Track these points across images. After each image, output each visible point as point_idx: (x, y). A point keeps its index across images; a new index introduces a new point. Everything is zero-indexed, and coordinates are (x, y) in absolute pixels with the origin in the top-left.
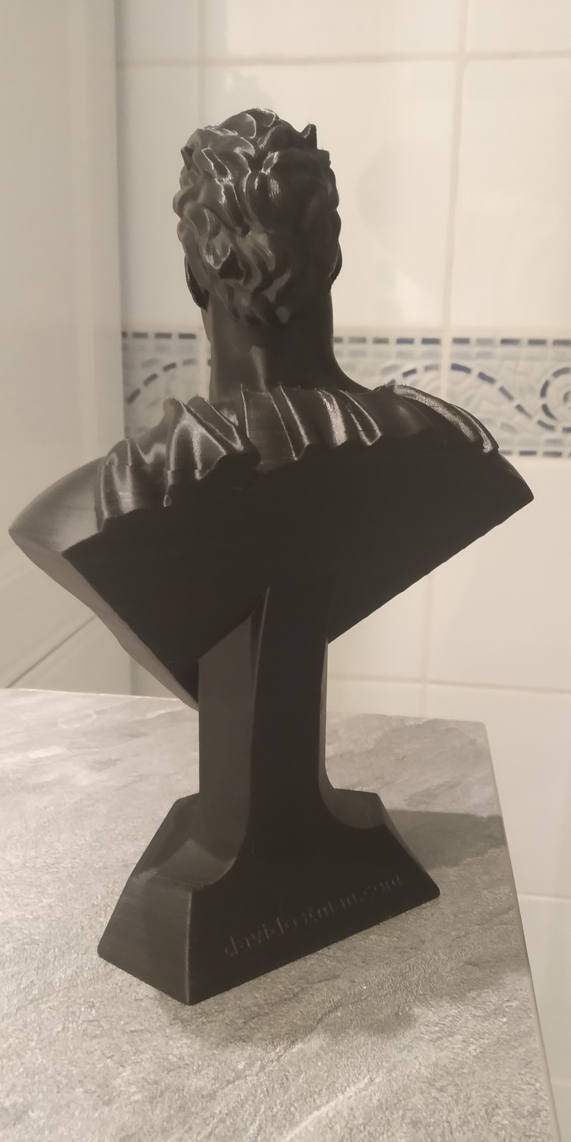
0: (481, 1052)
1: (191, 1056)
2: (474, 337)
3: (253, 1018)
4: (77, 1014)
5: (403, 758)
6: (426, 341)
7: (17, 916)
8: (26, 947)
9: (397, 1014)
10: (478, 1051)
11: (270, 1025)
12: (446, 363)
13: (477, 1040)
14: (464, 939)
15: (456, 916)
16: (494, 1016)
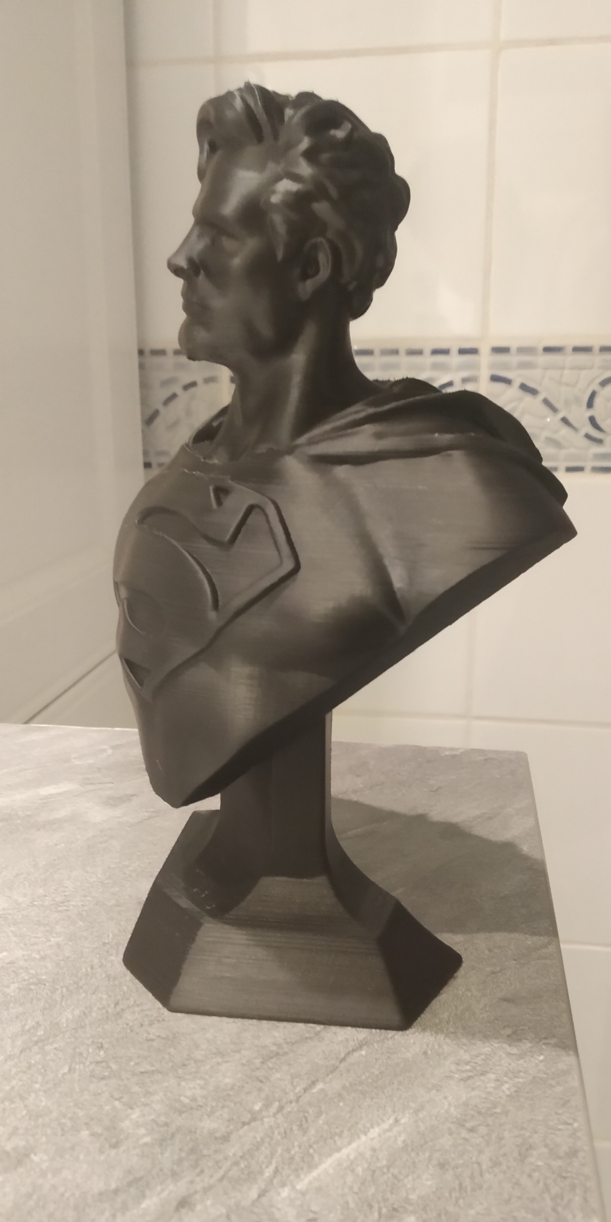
0: (516, 1091)
1: (204, 1097)
2: (514, 345)
3: (272, 1058)
4: (85, 1055)
6: (462, 352)
7: (23, 956)
8: (32, 987)
10: (512, 1090)
11: (290, 1065)
12: (484, 374)
13: (511, 1079)
14: (499, 974)
15: (490, 950)
16: (530, 1054)
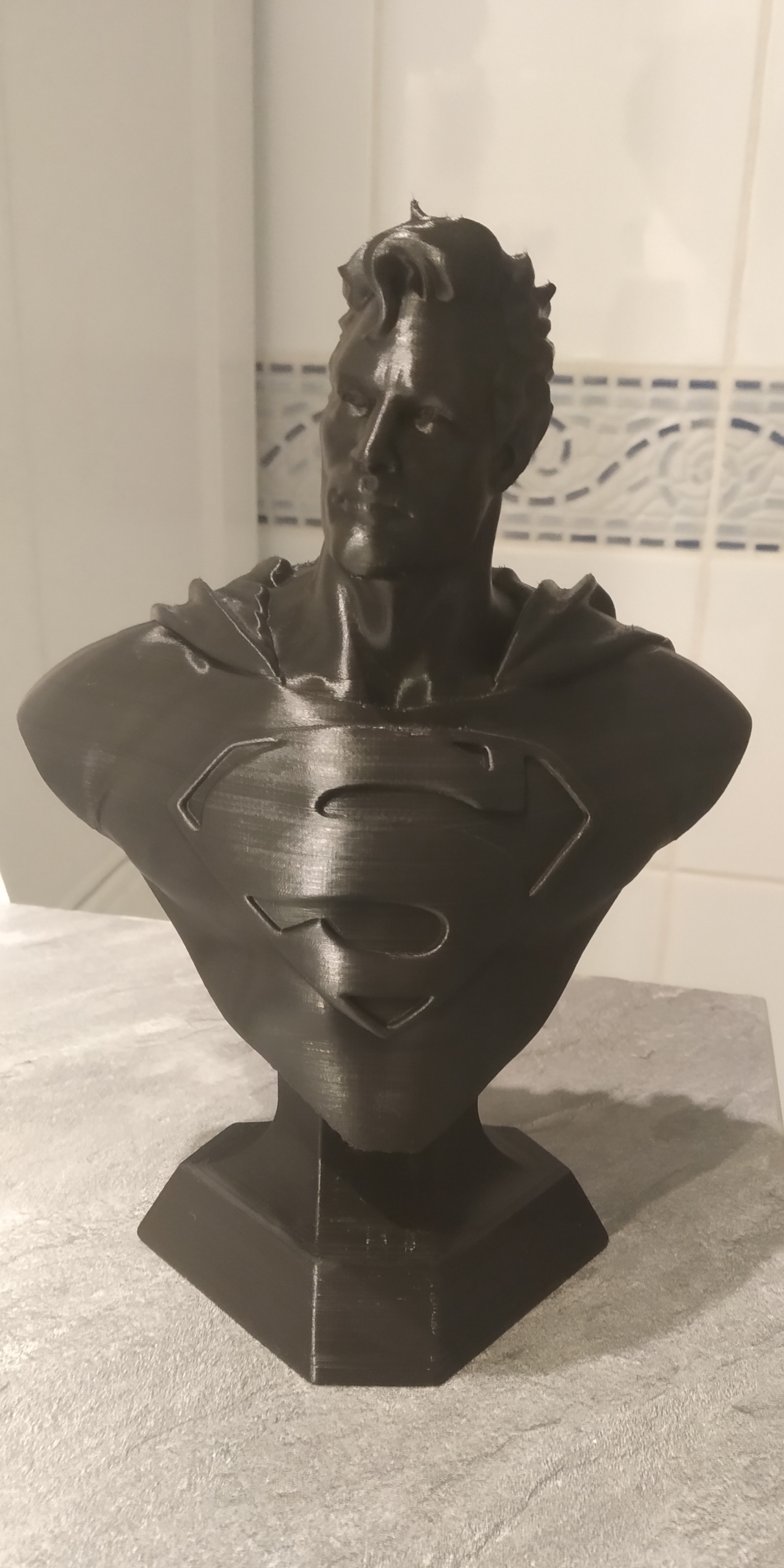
2: (766, 379)
3: (443, 1483)
4: (207, 1462)
5: (649, 1056)
6: (695, 385)
9: (639, 1488)
11: (466, 1495)
12: (723, 417)
14: (733, 1367)
15: (722, 1328)
